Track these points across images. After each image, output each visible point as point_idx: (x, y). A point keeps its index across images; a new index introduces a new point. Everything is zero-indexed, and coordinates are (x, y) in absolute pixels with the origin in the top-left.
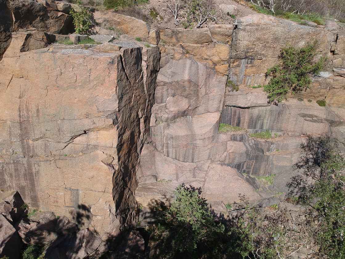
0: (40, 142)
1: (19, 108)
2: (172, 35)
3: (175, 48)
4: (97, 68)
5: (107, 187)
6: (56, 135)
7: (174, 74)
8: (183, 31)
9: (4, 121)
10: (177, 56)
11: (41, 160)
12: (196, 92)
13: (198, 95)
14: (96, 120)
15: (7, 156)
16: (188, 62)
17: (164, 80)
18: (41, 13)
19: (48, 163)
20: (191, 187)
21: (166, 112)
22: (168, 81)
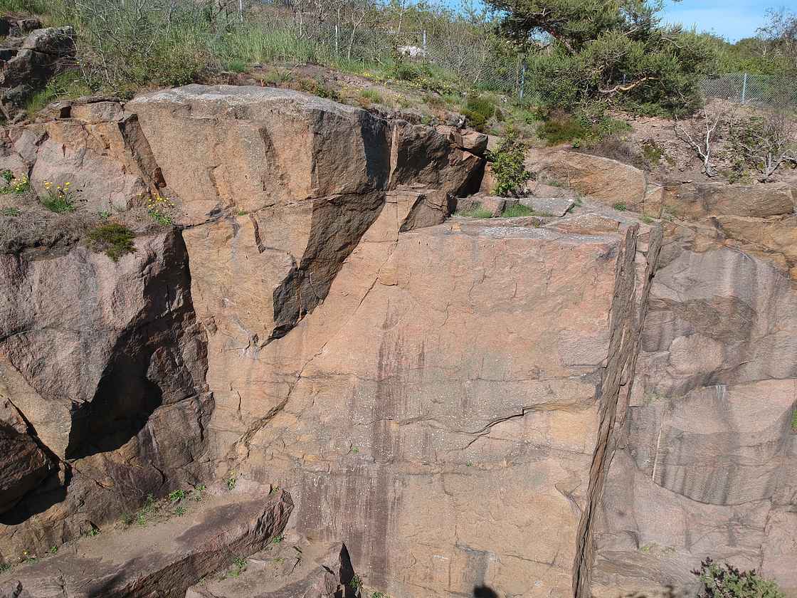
0: (413, 427)
1: (381, 350)
2: (696, 198)
3: (697, 225)
4: (566, 267)
5: (560, 552)
6: (455, 414)
7: (692, 283)
8: (727, 189)
9: (343, 377)
10: (702, 243)
11: (412, 470)
12: (746, 326)
13: (748, 335)
14: (556, 386)
15: (335, 457)
16: (730, 257)
17: (670, 297)
18: (439, 154)
19: (427, 479)
20: (729, 569)
21: (669, 373)
22: (678, 300)
